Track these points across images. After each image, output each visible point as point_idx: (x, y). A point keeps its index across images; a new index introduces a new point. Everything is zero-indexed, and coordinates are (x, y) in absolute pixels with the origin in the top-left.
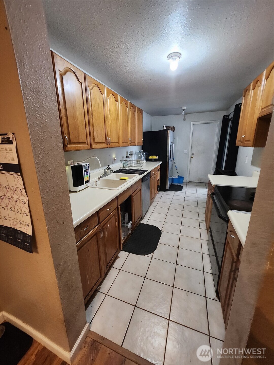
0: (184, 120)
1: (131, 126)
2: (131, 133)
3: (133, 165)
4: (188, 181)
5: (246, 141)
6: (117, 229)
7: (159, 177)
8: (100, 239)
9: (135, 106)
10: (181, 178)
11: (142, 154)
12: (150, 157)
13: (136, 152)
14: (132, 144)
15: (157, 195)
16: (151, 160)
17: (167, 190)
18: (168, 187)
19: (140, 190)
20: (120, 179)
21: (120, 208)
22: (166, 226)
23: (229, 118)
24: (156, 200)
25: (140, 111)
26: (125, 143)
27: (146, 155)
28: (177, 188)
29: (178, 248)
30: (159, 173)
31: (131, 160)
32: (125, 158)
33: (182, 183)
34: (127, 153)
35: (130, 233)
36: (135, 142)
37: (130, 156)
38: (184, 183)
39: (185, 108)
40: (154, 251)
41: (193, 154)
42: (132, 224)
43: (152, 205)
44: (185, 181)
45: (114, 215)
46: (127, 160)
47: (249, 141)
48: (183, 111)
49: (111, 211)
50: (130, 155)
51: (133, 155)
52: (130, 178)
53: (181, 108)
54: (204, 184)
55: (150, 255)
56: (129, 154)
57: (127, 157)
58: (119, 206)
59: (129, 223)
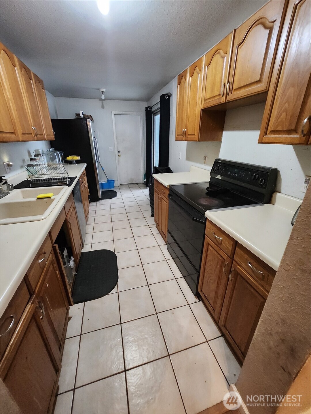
0: (103, 107)
1: (31, 104)
2: (34, 119)
3: (45, 172)
4: (119, 185)
5: (189, 135)
6: (61, 282)
7: (87, 185)
8: (42, 319)
9: (29, 71)
10: (111, 182)
11: (55, 154)
12: (69, 158)
13: (43, 151)
14: (38, 137)
15: (90, 208)
16: (71, 162)
17: (100, 199)
18: (100, 196)
19: (74, 208)
20: (38, 199)
21: (57, 248)
22: (117, 244)
23: (152, 111)
24: (91, 215)
25: (39, 81)
26: (26, 136)
27: (61, 155)
28: (110, 194)
29: (142, 265)
30: (85, 178)
31: (40, 165)
32: (28, 160)
33: (114, 187)
34: (29, 152)
35: (75, 275)
36: (43, 134)
37: (36, 158)
38: (115, 188)
39: (104, 90)
40: (117, 283)
41: (119, 152)
42: (74, 261)
43: (88, 222)
44: (116, 184)
45: (52, 263)
46: (32, 165)
47: (194, 134)
48: (103, 94)
49: (46, 260)
50: (35, 156)
51: (41, 156)
52: (57, 193)
53: (99, 89)
54: (136, 185)
55: (115, 290)
56: (33, 154)
57: (32, 159)
58: (54, 245)
59: (70, 261)
